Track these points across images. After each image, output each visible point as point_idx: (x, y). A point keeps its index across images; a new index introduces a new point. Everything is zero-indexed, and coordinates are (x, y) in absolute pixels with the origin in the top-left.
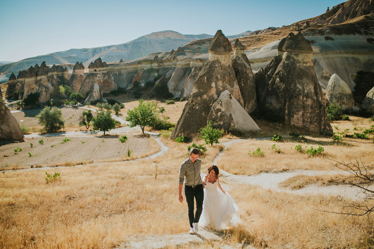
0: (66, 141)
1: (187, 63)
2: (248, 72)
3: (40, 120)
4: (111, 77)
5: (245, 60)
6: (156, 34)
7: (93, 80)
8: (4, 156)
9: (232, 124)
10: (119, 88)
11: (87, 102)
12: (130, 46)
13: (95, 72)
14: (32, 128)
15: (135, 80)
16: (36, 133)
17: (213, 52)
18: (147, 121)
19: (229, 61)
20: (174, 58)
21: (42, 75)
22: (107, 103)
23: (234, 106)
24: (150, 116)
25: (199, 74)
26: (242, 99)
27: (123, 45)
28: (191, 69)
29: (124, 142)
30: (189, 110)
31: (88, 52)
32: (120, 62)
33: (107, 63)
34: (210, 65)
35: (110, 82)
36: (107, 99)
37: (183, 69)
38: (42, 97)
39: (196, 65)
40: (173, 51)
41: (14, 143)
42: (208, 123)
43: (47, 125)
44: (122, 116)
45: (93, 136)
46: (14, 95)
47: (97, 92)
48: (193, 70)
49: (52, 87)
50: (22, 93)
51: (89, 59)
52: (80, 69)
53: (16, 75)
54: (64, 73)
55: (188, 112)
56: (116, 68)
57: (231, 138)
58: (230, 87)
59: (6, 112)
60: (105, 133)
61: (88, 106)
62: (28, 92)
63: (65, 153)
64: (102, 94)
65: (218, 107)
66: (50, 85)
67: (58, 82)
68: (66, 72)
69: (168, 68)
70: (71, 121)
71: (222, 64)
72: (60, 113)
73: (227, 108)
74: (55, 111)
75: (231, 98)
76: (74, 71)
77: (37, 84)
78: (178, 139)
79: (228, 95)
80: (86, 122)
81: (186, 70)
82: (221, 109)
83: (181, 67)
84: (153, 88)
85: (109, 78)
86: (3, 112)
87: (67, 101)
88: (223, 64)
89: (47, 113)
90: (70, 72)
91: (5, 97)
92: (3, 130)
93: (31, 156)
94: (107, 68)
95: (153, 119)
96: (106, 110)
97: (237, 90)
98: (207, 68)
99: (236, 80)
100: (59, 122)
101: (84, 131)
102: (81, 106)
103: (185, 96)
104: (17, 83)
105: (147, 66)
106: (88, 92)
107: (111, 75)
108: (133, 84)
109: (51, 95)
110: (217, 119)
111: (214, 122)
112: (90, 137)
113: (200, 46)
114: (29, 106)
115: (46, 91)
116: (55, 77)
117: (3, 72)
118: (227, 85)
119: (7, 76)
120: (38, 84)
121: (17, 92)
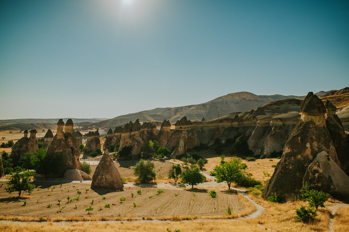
0: (160, 192)
1: (267, 122)
2: (341, 133)
3: (135, 171)
4: (194, 134)
5: (337, 121)
6: (232, 95)
7: (178, 136)
8: (113, 205)
9: (332, 187)
10: (201, 144)
11: (172, 156)
12: (208, 106)
13: (181, 129)
14: (127, 178)
15: (216, 137)
16: (131, 183)
17: (306, 114)
18: (234, 177)
19: (323, 122)
20: (254, 117)
21: (135, 131)
22: (192, 158)
23: (332, 168)
24: (237, 173)
25: (292, 135)
26: (338, 161)
27: (202, 105)
28: (271, 128)
29: (214, 197)
30: (282, 169)
31: (171, 111)
32: (202, 120)
33: (192, 121)
34: (304, 126)
35: (193, 139)
36: (190, 154)
37: (263, 127)
38: (134, 150)
39: (276, 124)
40: (253, 111)
41: (116, 191)
42: (305, 184)
43: (140, 176)
44: (206, 170)
45: (181, 189)
46: (110, 148)
47: (182, 148)
48: (273, 129)
49: (142, 141)
50: (118, 146)
51: (171, 117)
52: (167, 126)
53: (113, 130)
54: (153, 129)
55: (281, 172)
56: (199, 126)
57: (333, 201)
58: (326, 148)
59: (110, 163)
60: (193, 186)
61: (173, 160)
62: (123, 145)
63: (164, 205)
64: (186, 149)
65: (315, 168)
66: (141, 139)
67: (148, 137)
68: (155, 129)
69: (247, 127)
70: (160, 173)
71: (316, 125)
72: (153, 166)
73: (325, 169)
74: (148, 164)
75: (329, 159)
76: (162, 128)
77: (130, 139)
78: (271, 198)
79: (326, 156)
80: (175, 175)
81: (266, 129)
82: (318, 170)
83: (261, 126)
84: (234, 145)
85: (193, 134)
86: (108, 163)
87: (155, 155)
88: (318, 125)
89: (142, 165)
90: (159, 128)
91: (103, 148)
92: (107, 180)
93: (135, 206)
94: (191, 126)
95: (240, 176)
96: (190, 164)
97: (334, 151)
98: (300, 128)
99: (332, 141)
100: (151, 174)
101: (173, 184)
102: (167, 159)
103: (265, 153)
104: (113, 137)
105: (227, 124)
106: (174, 147)
107: (195, 132)
108: (215, 141)
109: (141, 148)
110: (314, 180)
111: (311, 183)
112: (180, 190)
113: (278, 107)
114: (123, 158)
115: (138, 145)
116: (146, 133)
117: (101, 127)
118: (323, 146)
119: (105, 131)
120: (132, 139)
121: (113, 144)
